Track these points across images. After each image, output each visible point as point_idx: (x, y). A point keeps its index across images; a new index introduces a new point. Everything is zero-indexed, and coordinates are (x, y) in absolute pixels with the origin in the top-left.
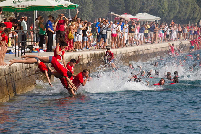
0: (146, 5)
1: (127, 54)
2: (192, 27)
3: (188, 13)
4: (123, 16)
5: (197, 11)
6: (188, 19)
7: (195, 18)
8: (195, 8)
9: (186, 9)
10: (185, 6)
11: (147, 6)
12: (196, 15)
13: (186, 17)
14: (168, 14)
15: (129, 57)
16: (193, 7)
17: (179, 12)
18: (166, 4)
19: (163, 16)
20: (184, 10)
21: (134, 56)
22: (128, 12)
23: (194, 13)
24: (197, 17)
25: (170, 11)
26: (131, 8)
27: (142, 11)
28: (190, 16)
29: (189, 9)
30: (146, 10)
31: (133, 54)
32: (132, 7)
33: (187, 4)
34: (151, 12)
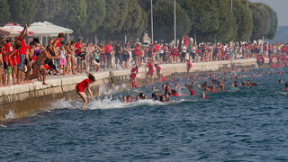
0: (47, 8)
1: (16, 96)
3: (124, 20)
4: (7, 28)
5: (140, 17)
6: (123, 32)
7: (136, 30)
8: (135, 11)
9: (120, 13)
10: (118, 7)
11: (50, 9)
12: (137, 25)
13: (120, 28)
14: (88, 23)
15: (19, 101)
16: (132, 9)
17: (107, 20)
18: (83, 6)
19: (78, 27)
20: (115, 15)
21: (28, 99)
22: (15, 21)
23: (134, 20)
24: (138, 28)
25: (91, 18)
27: (39, 19)
28: (127, 26)
29: (125, 14)
30: (48, 17)
31: (27, 95)
32: (23, 12)
33: (121, 4)
34: (56, 21)
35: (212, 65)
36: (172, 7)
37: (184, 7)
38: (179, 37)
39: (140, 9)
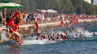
0: (51, 6)
1: (44, 26)
2: (71, 15)
4: (42, 11)
5: (73, 9)
6: (69, 12)
12: (72, 11)
14: (61, 10)
17: (65, 9)
18: (60, 6)
19: (59, 11)
20: (67, 8)
23: (72, 10)
25: (62, 9)
26: (45, 8)
27: (50, 9)
29: (70, 8)
30: (52, 8)
33: (69, 6)
34: (54, 9)
35: (90, 20)
36: (81, 6)
37: (84, 7)
38: (82, 14)
39: (73, 7)
